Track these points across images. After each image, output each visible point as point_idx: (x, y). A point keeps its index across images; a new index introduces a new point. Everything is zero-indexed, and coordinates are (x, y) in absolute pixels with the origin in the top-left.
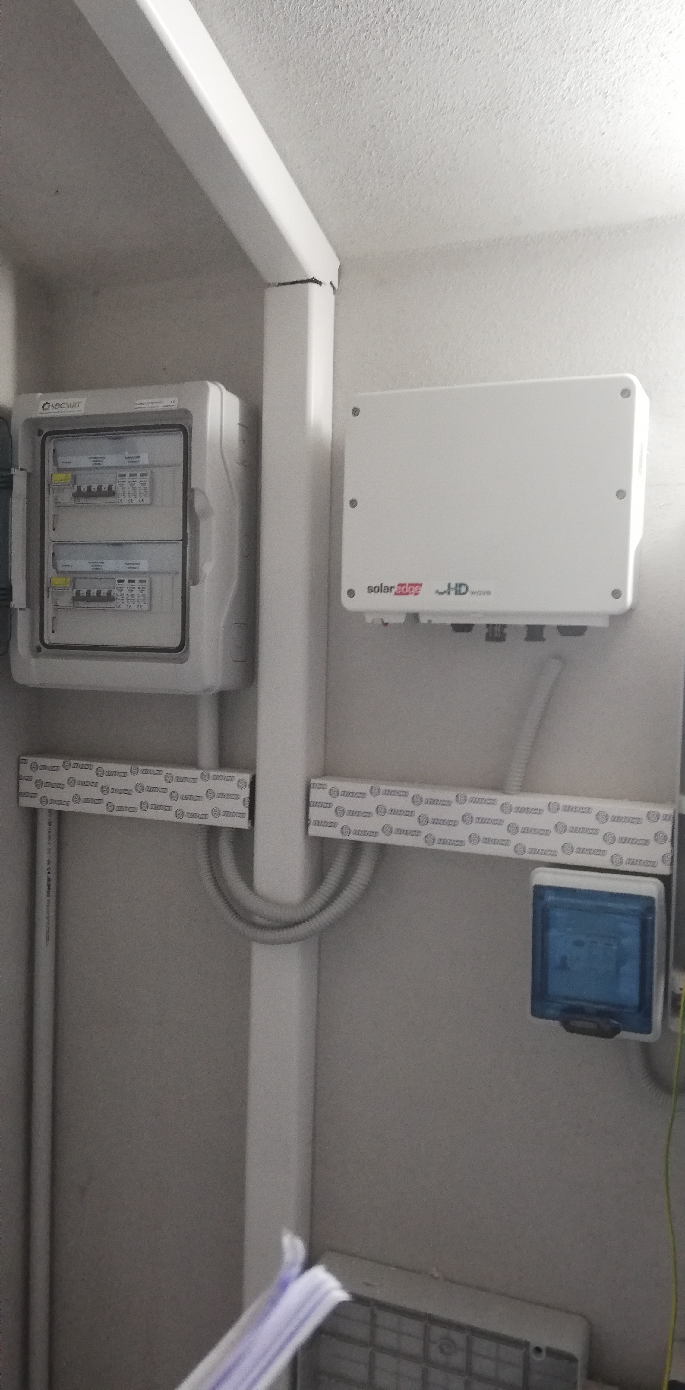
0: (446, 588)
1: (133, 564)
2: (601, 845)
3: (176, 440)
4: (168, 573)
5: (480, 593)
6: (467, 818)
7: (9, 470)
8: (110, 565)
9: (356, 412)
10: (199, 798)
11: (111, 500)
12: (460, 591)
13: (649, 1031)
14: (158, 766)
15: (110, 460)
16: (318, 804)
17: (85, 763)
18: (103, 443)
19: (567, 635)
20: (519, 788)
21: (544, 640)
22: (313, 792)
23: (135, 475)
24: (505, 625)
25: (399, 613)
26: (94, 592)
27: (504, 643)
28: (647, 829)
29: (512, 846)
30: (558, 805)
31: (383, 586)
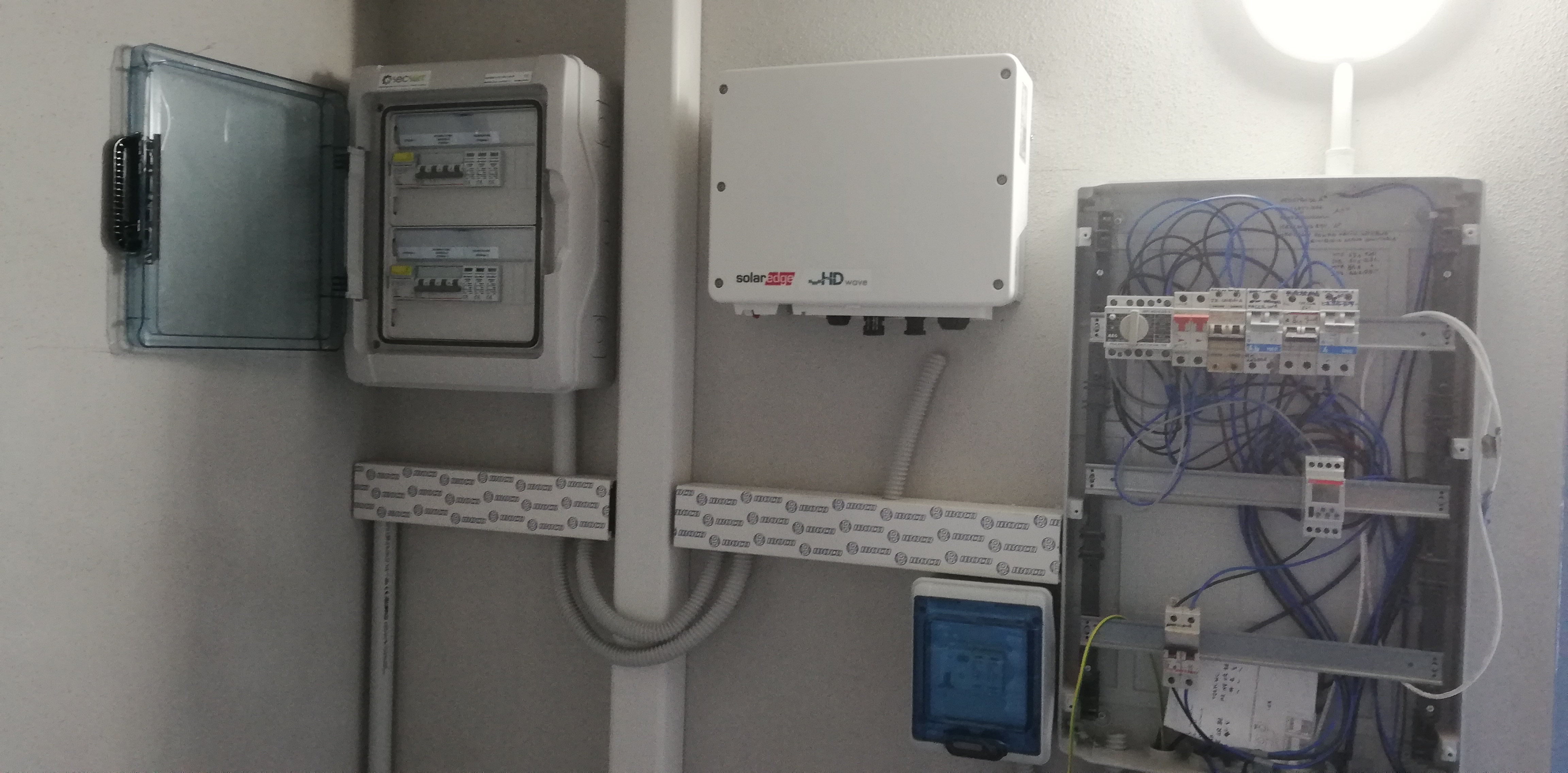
0: (820, 278)
1: (483, 251)
2: (986, 553)
3: (529, 118)
4: (520, 261)
5: (855, 283)
6: (845, 526)
7: (346, 148)
8: (456, 252)
9: (723, 89)
10: (554, 508)
11: (458, 181)
12: (835, 280)
13: (1036, 752)
14: (510, 472)
15: (458, 138)
16: (686, 513)
17: (428, 470)
18: (450, 120)
19: (949, 328)
20: (901, 493)
21: (924, 333)
22: (679, 498)
23: (485, 154)
24: (883, 317)
25: (770, 304)
26: (438, 282)
27: (883, 336)
28: (1034, 536)
29: (893, 555)
30: (941, 511)
31: (753, 275)
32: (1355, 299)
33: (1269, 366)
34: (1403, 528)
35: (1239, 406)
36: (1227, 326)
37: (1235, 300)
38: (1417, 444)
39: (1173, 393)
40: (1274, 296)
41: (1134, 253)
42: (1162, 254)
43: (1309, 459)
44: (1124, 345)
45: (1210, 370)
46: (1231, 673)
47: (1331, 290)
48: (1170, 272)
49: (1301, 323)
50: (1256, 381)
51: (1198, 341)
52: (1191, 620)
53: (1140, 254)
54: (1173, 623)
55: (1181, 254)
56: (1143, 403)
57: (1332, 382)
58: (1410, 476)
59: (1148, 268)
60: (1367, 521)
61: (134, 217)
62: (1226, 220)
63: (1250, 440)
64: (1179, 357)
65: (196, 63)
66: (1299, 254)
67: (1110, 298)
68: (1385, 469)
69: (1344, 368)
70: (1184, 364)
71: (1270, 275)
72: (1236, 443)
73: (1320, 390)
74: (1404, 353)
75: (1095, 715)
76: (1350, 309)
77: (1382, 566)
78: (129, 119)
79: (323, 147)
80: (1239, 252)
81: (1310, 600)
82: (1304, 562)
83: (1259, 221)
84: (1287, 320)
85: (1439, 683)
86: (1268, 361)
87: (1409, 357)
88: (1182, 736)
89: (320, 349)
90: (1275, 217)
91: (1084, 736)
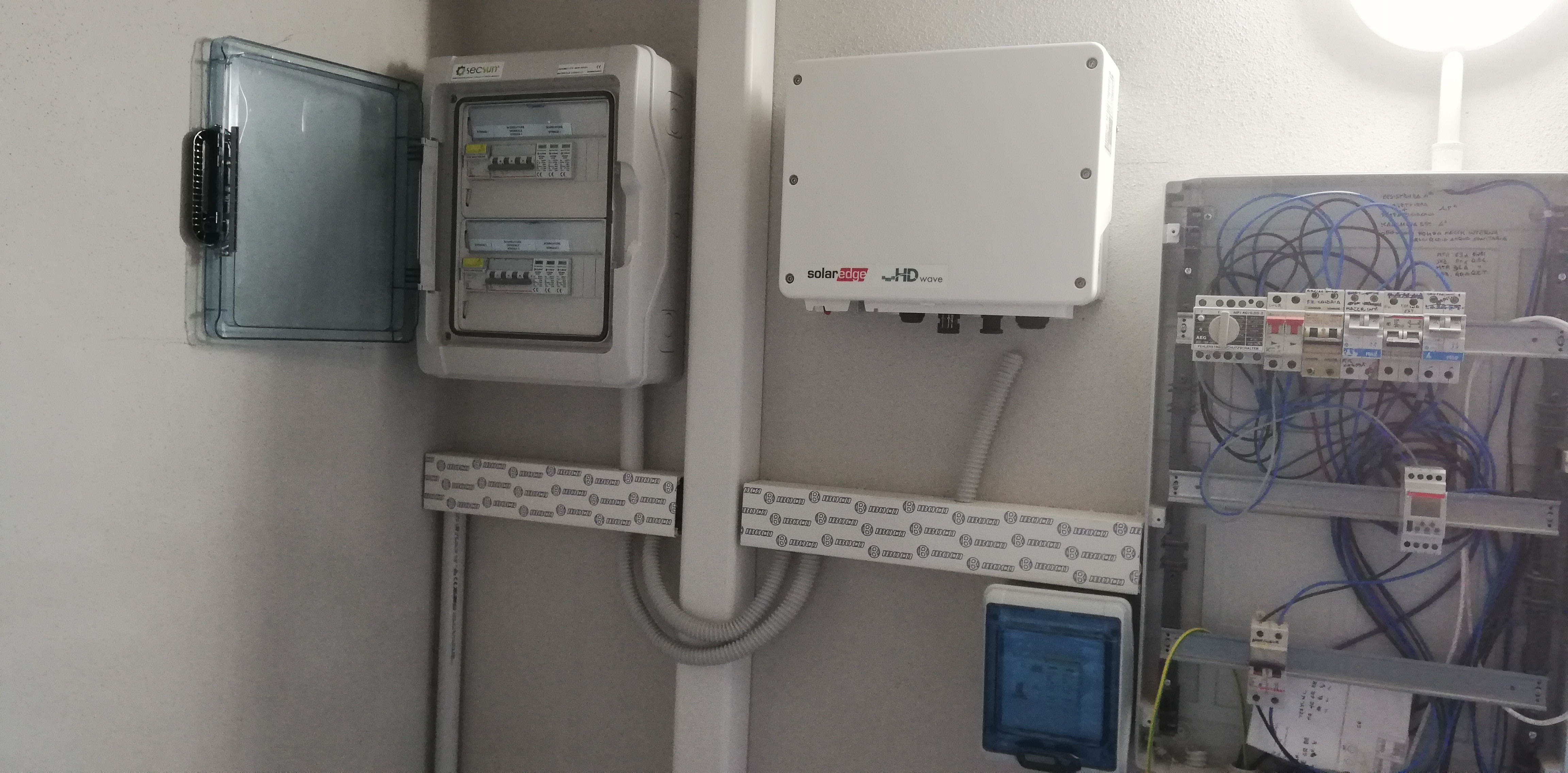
0: (894, 274)
1: (553, 243)
2: (1062, 560)
3: (601, 109)
4: (591, 254)
5: (931, 279)
6: (915, 528)
7: (419, 140)
8: (528, 244)
9: (798, 80)
10: (621, 503)
11: (529, 173)
12: (909, 276)
13: (1112, 768)
14: (578, 466)
15: (531, 130)
16: (751, 511)
17: (497, 462)
18: (519, 112)
19: (1027, 327)
20: (974, 496)
21: (1001, 332)
22: (746, 496)
23: (557, 146)
24: (959, 315)
25: (843, 301)
26: (509, 274)
27: (957, 335)
28: (1113, 544)
29: (965, 560)
30: (1016, 515)
31: (825, 271)
32: (1462, 302)
33: (1367, 372)
34: (1507, 545)
35: (1334, 414)
36: (1323, 329)
37: (1332, 302)
38: (1524, 455)
39: (1263, 397)
40: (1374, 298)
41: (1224, 253)
42: (1255, 252)
43: (1408, 470)
44: (1212, 348)
45: (1305, 375)
46: (1319, 692)
47: (1436, 293)
48: (1262, 273)
49: (1402, 327)
50: (1351, 387)
51: (1292, 344)
52: (1278, 636)
53: (1231, 252)
54: (1259, 638)
55: (1275, 253)
56: (1231, 407)
57: (1435, 389)
58: (1517, 489)
59: (1239, 267)
60: (1470, 535)
61: (212, 209)
62: (1323, 217)
63: (1344, 450)
64: (1271, 361)
65: (274, 55)
66: (1402, 254)
67: (1199, 297)
68: (1490, 483)
69: (1448, 375)
70: (1277, 368)
71: (1370, 276)
72: (1331, 451)
73: (1422, 396)
74: (1513, 359)
75: (1175, 730)
76: (1456, 313)
77: (1483, 582)
78: (209, 112)
79: (397, 138)
80: (1337, 251)
81: (1404, 617)
82: (1398, 578)
83: (1359, 219)
84: (1388, 324)
85: (1542, 707)
86: (1367, 367)
87: (1518, 364)
88: (1266, 756)
89: (393, 341)
90: (1376, 213)
91: (1162, 751)
